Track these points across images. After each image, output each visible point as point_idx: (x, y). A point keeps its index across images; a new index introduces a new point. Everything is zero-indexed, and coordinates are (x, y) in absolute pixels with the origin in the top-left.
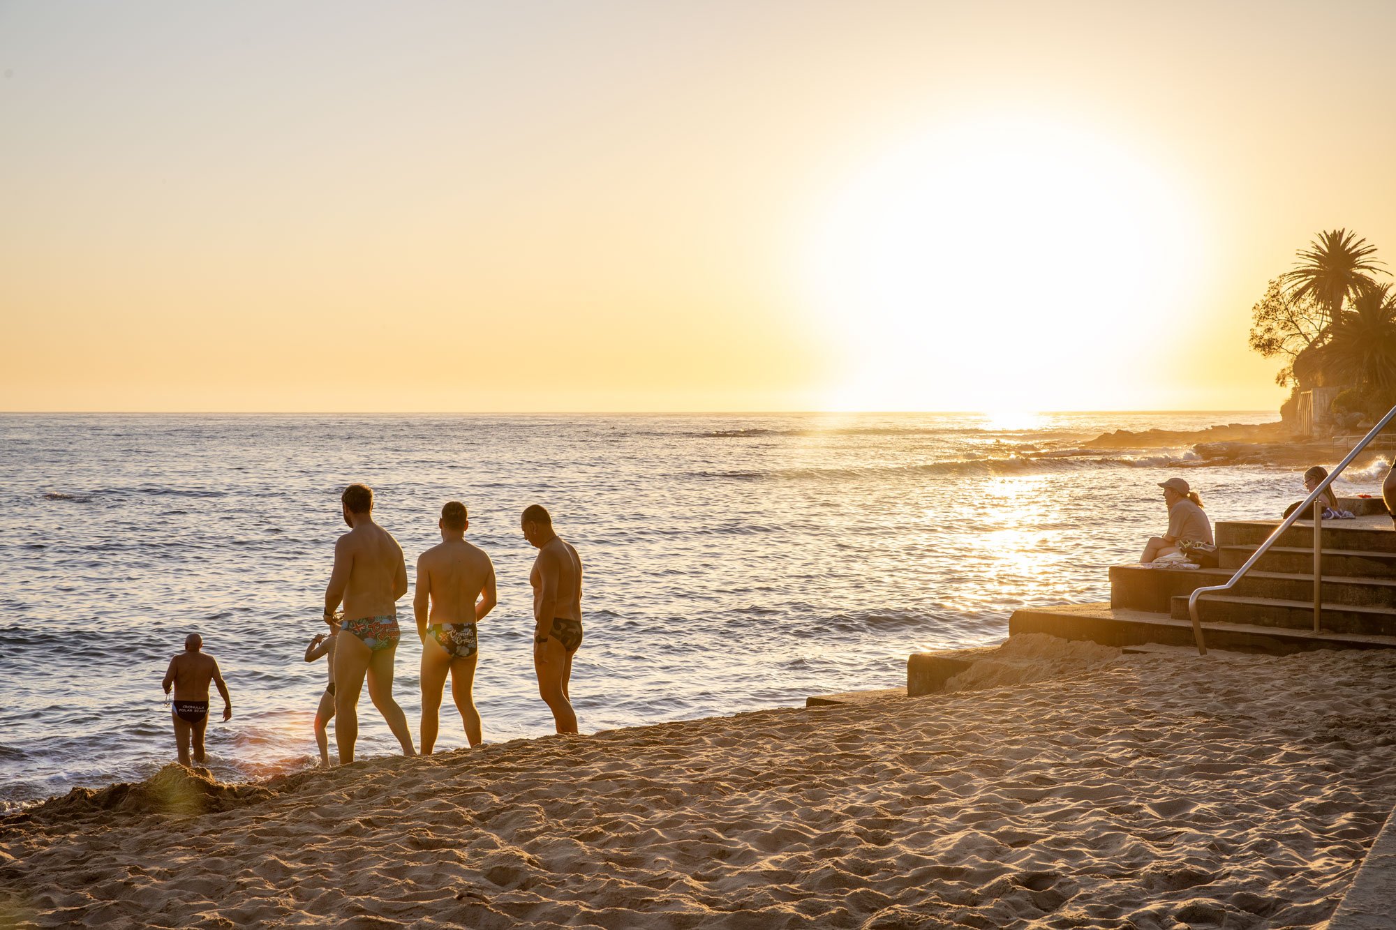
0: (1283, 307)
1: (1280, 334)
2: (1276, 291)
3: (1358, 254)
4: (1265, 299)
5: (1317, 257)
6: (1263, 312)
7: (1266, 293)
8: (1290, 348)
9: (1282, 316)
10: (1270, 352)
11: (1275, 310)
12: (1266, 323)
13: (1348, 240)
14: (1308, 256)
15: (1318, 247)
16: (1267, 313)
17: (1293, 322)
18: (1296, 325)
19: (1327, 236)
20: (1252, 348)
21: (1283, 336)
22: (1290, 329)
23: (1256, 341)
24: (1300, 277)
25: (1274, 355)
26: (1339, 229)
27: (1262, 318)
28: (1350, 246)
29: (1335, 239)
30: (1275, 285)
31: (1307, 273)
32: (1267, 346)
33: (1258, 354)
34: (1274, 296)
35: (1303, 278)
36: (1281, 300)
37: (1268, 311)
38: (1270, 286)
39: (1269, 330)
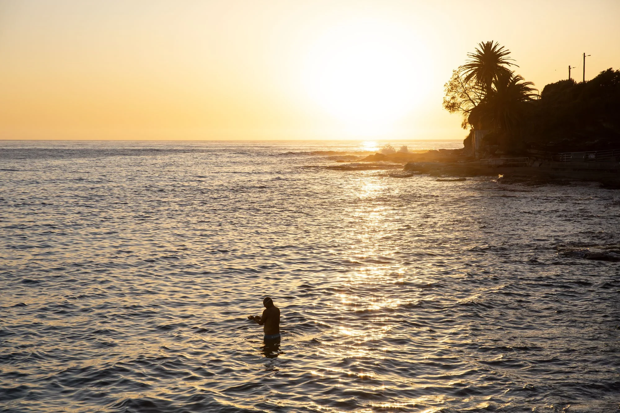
0: (460, 85)
1: (459, 100)
2: (457, 76)
3: (501, 55)
4: (451, 80)
5: (478, 56)
6: (450, 88)
7: (451, 77)
8: (465, 108)
9: (461, 90)
10: (454, 111)
11: (456, 86)
12: (452, 94)
13: (495, 47)
14: (474, 56)
15: (479, 51)
16: (452, 88)
17: (466, 93)
18: (468, 95)
19: (484, 45)
20: (444, 108)
21: (461, 101)
22: (465, 97)
23: (446, 104)
24: (469, 68)
25: (455, 112)
26: (490, 41)
27: (449, 91)
28: (496, 50)
29: (488, 47)
30: (456, 73)
31: (472, 65)
32: (452, 107)
33: (447, 111)
34: (456, 79)
35: (470, 69)
36: (459, 81)
37: (453, 87)
38: (453, 73)
39: (453, 98)
